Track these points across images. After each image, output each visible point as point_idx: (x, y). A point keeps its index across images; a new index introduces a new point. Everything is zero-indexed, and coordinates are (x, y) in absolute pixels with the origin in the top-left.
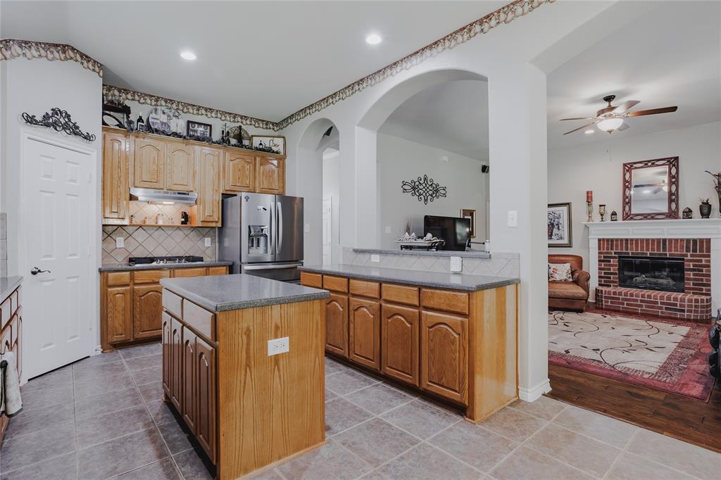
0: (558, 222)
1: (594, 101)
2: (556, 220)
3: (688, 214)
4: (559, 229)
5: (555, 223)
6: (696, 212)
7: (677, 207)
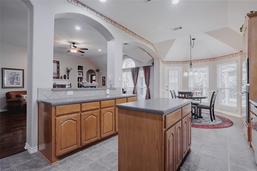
0: (17, 77)
1: (70, 42)
2: (16, 76)
3: (61, 78)
4: (17, 80)
5: (15, 77)
6: (63, 78)
7: (59, 76)
